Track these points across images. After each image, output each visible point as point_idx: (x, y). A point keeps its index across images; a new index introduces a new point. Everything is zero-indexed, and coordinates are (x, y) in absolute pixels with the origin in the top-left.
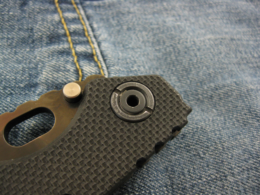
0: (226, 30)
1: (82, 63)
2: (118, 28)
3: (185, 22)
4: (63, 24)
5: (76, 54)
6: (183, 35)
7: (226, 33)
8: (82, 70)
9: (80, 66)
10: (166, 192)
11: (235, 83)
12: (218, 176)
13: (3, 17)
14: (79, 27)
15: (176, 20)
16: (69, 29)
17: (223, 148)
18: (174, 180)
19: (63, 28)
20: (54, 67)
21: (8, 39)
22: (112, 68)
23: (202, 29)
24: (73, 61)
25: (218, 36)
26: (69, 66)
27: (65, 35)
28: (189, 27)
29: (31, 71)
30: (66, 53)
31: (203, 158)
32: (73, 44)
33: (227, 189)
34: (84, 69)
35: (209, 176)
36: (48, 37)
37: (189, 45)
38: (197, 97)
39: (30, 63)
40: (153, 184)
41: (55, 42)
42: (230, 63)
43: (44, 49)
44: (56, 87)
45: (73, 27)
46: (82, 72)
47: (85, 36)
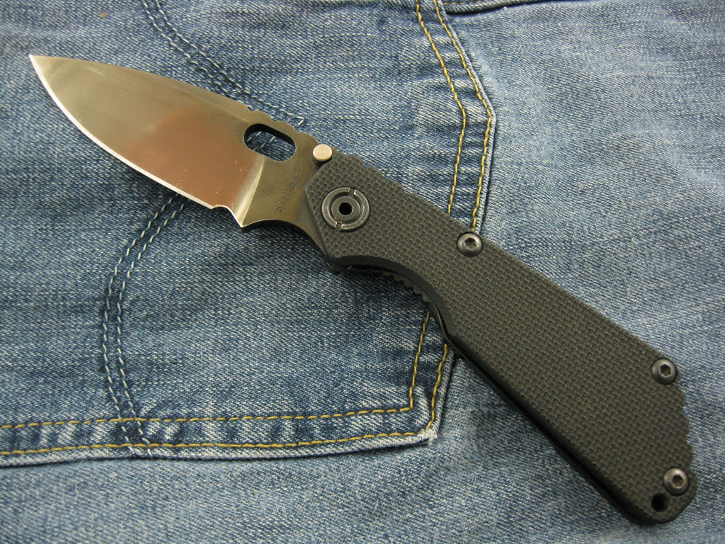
0: (642, 64)
1: (464, 101)
2: (501, 58)
3: (586, 51)
4: (434, 52)
5: (456, 90)
6: (584, 70)
7: (642, 69)
8: (466, 110)
9: (463, 105)
10: (564, 248)
11: (648, 134)
12: (622, 237)
13: (359, 40)
14: (455, 55)
15: (575, 48)
16: (443, 58)
17: (629, 207)
18: (573, 236)
19: (436, 57)
20: (432, 105)
21: (370, 69)
22: (500, 109)
23: (610, 61)
24: (454, 98)
25: (630, 73)
26: (450, 105)
27: (439, 66)
28: (591, 58)
29: (403, 110)
30: (443, 88)
31: (604, 216)
32: (451, 77)
33: (630, 251)
34: (468, 109)
35: (611, 236)
36: (418, 67)
37: (591, 84)
38: (601, 148)
39: (400, 100)
40: (550, 237)
41: (427, 74)
42: (643, 110)
43: (415, 83)
44: (438, 129)
45: (449, 55)
46: (466, 113)
47: (463, 67)
